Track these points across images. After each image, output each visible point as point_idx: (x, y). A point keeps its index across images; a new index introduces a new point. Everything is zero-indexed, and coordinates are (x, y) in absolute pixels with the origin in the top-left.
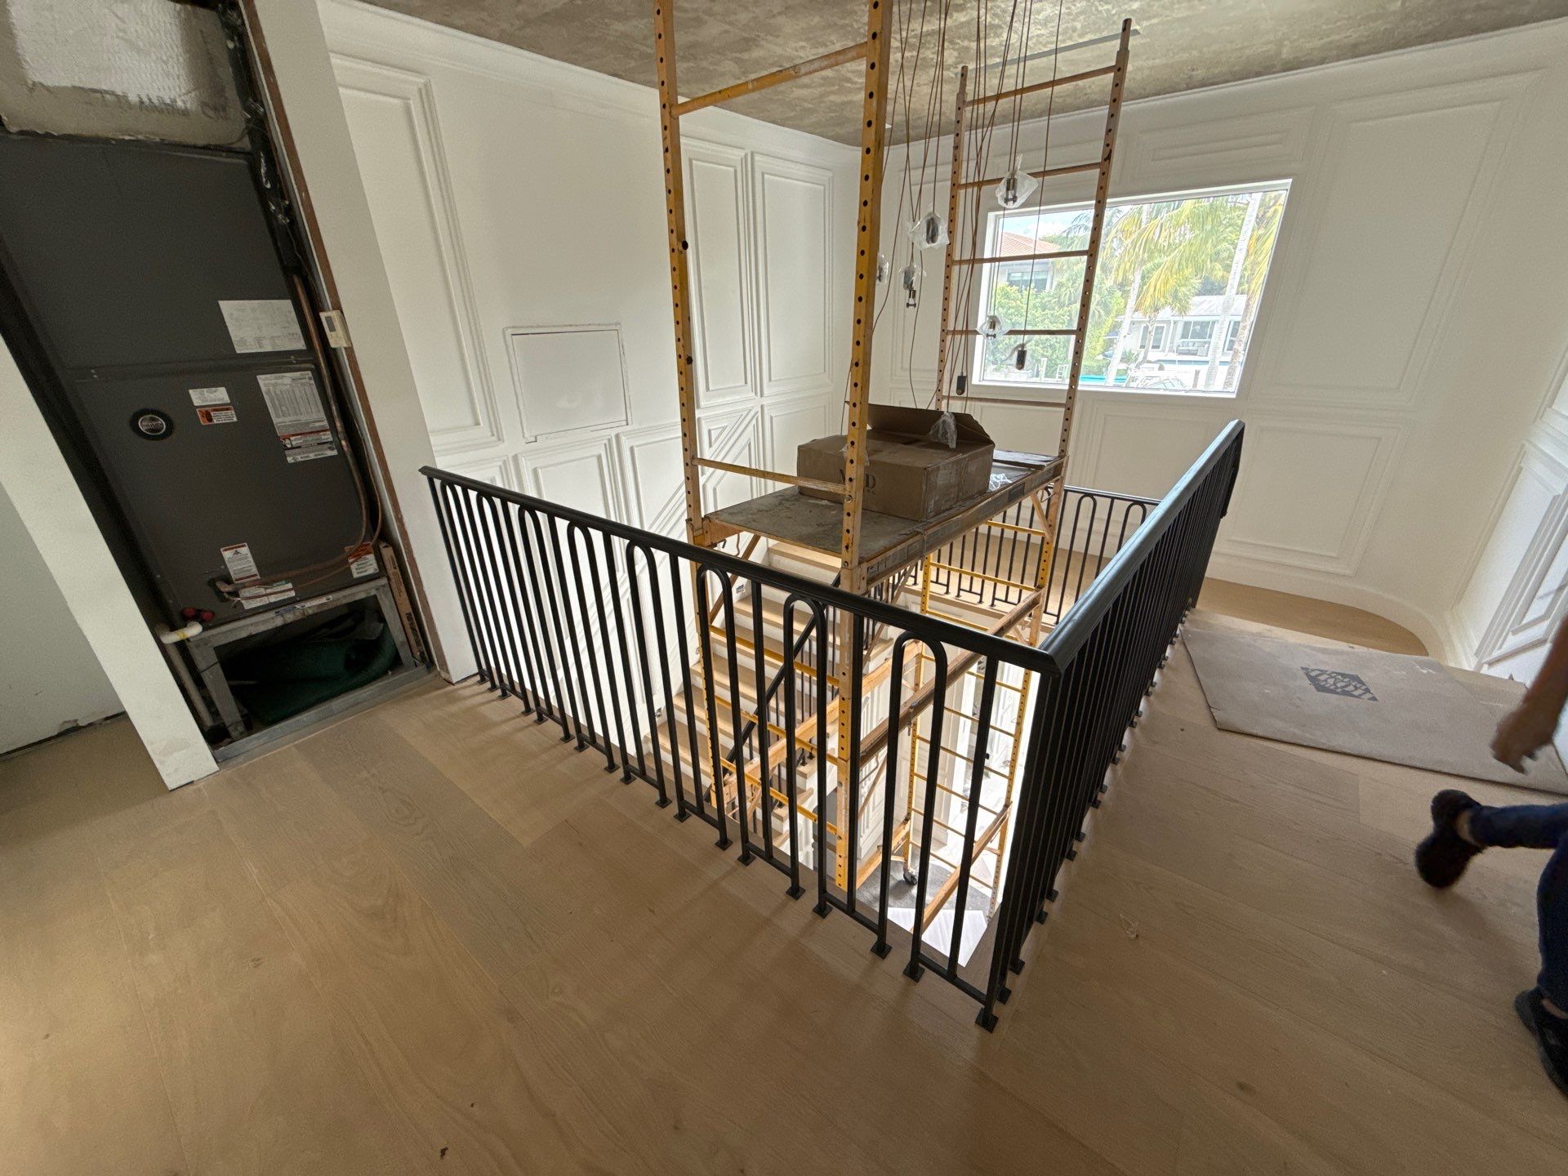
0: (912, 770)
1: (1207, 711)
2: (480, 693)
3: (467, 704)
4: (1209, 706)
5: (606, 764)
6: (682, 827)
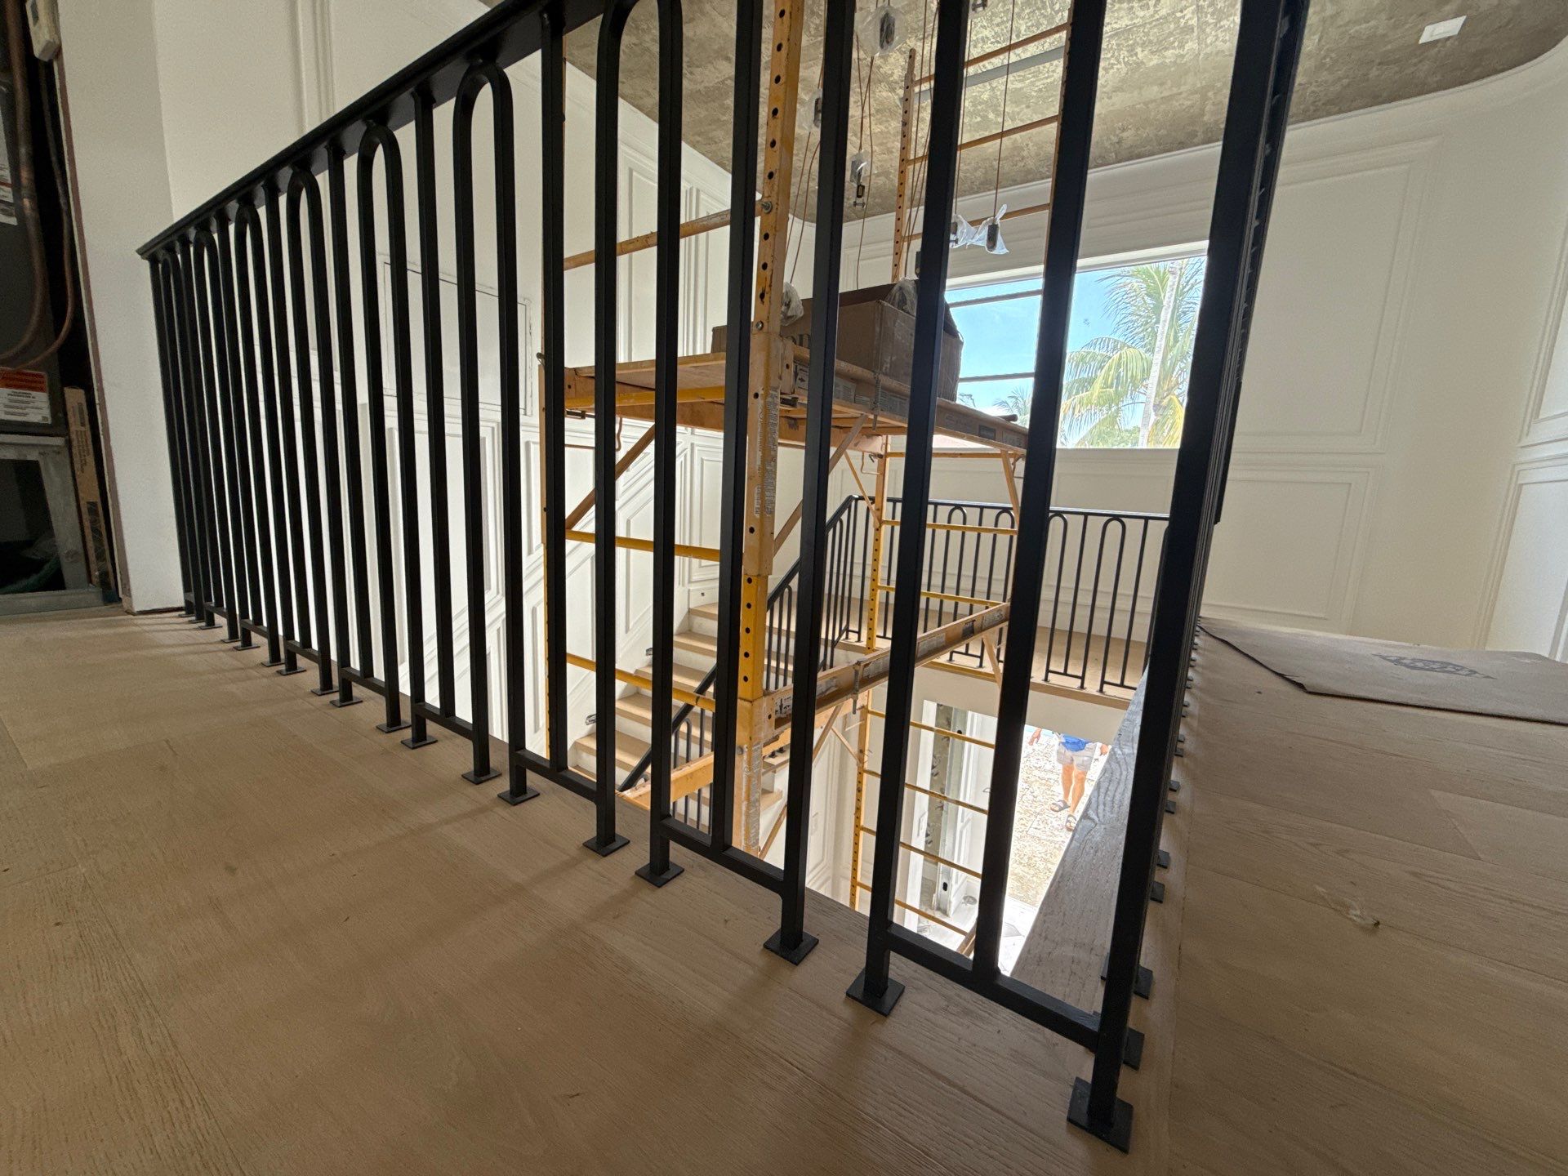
1: (1279, 680)
2: (169, 624)
3: (136, 629)
4: (1281, 676)
5: (317, 685)
6: (409, 755)
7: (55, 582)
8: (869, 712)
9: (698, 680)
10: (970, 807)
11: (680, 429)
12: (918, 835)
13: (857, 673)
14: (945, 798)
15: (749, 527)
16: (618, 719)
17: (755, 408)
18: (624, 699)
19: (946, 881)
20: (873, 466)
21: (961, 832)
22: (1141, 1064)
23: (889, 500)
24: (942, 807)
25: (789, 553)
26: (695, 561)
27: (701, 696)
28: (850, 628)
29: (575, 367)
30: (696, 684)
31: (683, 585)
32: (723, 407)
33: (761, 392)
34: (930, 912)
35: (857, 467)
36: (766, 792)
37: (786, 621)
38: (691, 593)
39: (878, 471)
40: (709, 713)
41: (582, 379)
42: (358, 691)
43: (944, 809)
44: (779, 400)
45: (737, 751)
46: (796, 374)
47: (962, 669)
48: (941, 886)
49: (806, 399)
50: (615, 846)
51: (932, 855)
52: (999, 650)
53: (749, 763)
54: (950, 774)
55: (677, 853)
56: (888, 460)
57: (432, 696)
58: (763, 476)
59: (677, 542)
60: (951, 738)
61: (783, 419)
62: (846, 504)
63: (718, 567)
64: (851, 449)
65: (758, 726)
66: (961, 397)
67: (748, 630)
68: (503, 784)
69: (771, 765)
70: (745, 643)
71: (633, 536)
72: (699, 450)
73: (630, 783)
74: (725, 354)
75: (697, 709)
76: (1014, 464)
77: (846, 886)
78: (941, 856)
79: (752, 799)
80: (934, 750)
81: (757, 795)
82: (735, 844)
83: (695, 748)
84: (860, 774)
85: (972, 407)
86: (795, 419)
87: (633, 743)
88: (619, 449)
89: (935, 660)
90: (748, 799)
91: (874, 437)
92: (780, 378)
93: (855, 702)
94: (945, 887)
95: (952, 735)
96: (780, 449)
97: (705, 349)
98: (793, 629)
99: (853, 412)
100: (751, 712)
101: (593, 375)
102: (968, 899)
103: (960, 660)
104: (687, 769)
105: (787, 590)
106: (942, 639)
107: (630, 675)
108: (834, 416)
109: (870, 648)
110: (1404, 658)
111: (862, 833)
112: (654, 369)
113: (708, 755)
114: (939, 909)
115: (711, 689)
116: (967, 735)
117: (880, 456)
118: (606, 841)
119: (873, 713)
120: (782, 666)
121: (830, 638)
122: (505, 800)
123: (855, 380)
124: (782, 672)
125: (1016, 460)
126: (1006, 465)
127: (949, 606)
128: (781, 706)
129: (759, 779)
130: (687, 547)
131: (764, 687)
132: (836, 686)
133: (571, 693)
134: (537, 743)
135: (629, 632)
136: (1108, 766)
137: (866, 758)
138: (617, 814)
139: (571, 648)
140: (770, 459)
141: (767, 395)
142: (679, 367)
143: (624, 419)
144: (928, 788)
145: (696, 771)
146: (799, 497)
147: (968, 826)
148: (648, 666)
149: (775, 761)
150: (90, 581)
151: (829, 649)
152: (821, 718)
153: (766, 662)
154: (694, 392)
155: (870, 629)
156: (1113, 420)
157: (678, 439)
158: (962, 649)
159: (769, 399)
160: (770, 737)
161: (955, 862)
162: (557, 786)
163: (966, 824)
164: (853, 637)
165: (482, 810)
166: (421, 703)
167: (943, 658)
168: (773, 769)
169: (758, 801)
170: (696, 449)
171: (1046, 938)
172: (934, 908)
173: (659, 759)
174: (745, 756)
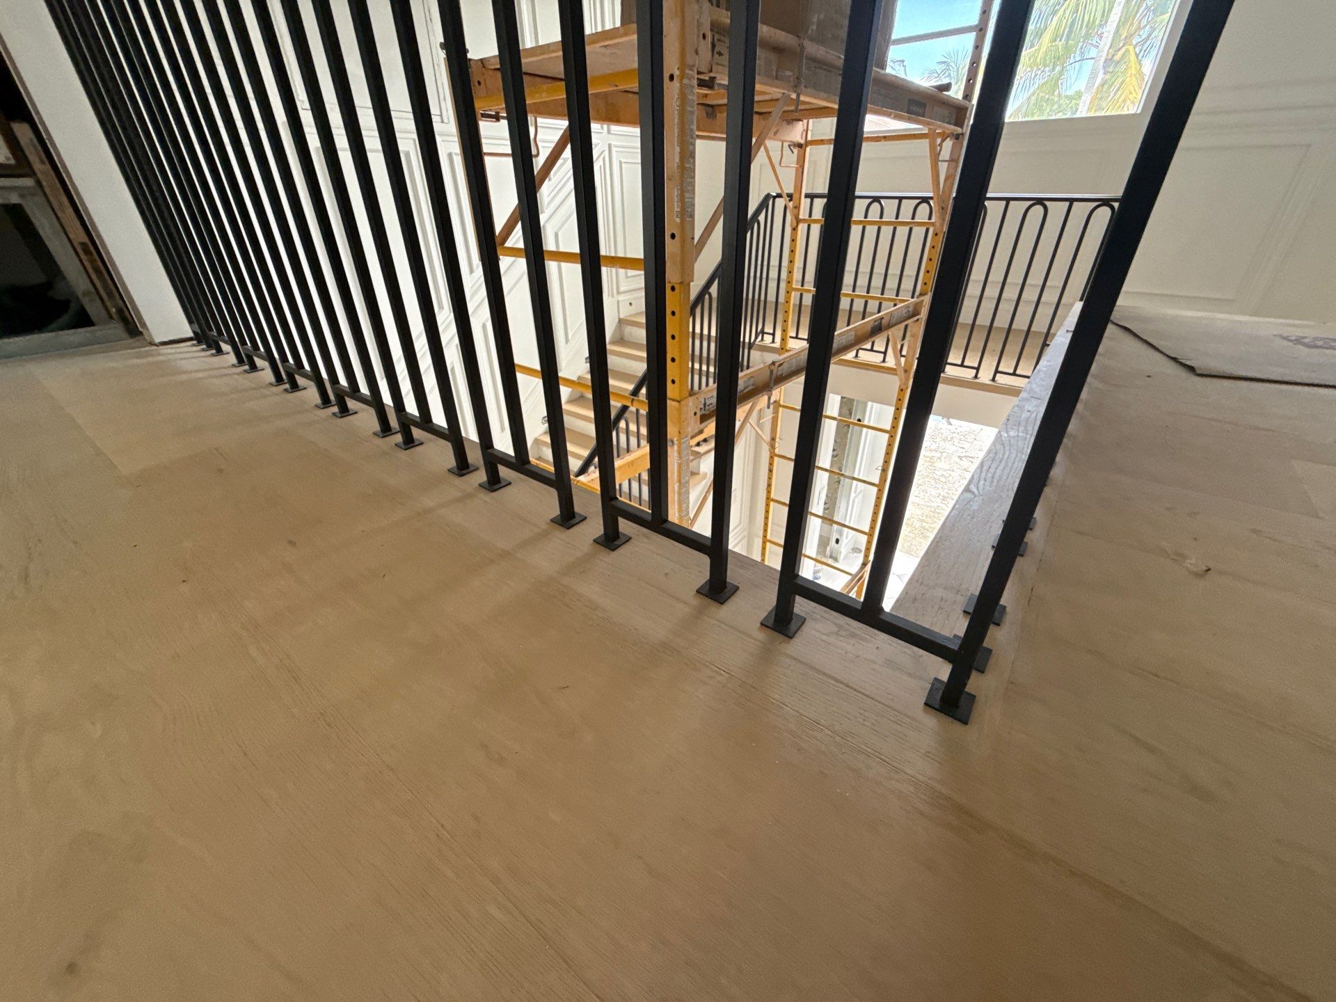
0: (765, 536)
1: (1172, 364)
2: (187, 352)
3: (161, 358)
4: (1175, 359)
5: (318, 400)
6: (404, 455)
7: (83, 320)
8: (780, 406)
9: (631, 383)
10: (864, 482)
11: (595, 126)
12: (818, 503)
13: (772, 372)
14: (842, 475)
15: (670, 233)
16: (566, 418)
17: (672, 91)
18: (570, 401)
19: (838, 537)
20: (791, 157)
21: (854, 501)
22: (987, 669)
23: (807, 196)
24: (839, 482)
25: (711, 256)
26: (622, 271)
27: (636, 398)
28: (766, 330)
29: (480, 57)
30: (631, 387)
31: (613, 296)
32: (637, 97)
33: (677, 73)
34: (824, 560)
35: (776, 160)
36: (693, 474)
37: (707, 326)
38: (620, 304)
39: (797, 164)
40: (644, 412)
41: (491, 73)
42: (351, 404)
43: (841, 483)
44: (695, 82)
45: (669, 443)
46: (713, 46)
47: (868, 365)
48: (834, 540)
49: (727, 78)
50: (573, 522)
51: (828, 519)
52: (902, 346)
53: (679, 452)
54: (848, 455)
55: (624, 525)
56: (808, 149)
57: (411, 407)
58: (682, 176)
59: (603, 252)
60: (851, 426)
61: (700, 107)
62: (764, 204)
63: (643, 277)
64: (770, 139)
65: (685, 422)
66: (892, 64)
67: (673, 337)
68: (481, 476)
69: (698, 453)
70: (672, 349)
71: (562, 249)
72: (616, 151)
73: (583, 470)
74: (635, 25)
75: (633, 409)
76: (941, 145)
77: (758, 542)
78: (835, 519)
79: (683, 481)
80: (836, 436)
81: (687, 478)
82: (670, 519)
83: (633, 441)
84: (771, 457)
85: (903, 76)
86: (712, 106)
87: (581, 438)
88: (538, 155)
89: (843, 357)
90: (680, 481)
91: (794, 122)
92: (697, 53)
93: (769, 399)
94: (837, 541)
95: (853, 423)
96: (699, 142)
97: (614, 23)
98: (713, 333)
99: (776, 92)
100: (679, 410)
101: (499, 66)
102: (856, 550)
103: (865, 356)
104: (628, 458)
105: (707, 296)
106: (851, 337)
107: (572, 382)
108: (757, 98)
109: (783, 349)
110: (1304, 338)
111: (772, 503)
112: (561, 53)
113: (645, 446)
114: (831, 557)
115: (644, 391)
116: (866, 423)
117: (800, 146)
118: (568, 517)
119: (784, 407)
120: (704, 368)
121: (747, 340)
122: (484, 487)
123: (778, 49)
124: (704, 373)
125: (943, 141)
126: (933, 147)
127: (859, 305)
128: (705, 404)
129: (688, 465)
130: (613, 258)
131: (690, 387)
132: (753, 385)
133: (525, 401)
134: (503, 442)
135: (569, 343)
136: (993, 447)
137: (777, 445)
138: (574, 497)
139: (518, 359)
140: (688, 155)
141: (682, 76)
142: (588, 49)
143: (539, 120)
144: (828, 468)
145: (635, 459)
146: (720, 193)
147: (860, 496)
148: (588, 372)
149: (702, 449)
150: (111, 317)
151: (746, 351)
152: (741, 412)
153: (690, 366)
154: (605, 79)
155: (784, 331)
156: (1055, 84)
157: (595, 139)
158: (868, 346)
159: (686, 81)
160: (696, 431)
161: (847, 524)
162: (523, 476)
163: (859, 494)
164: (768, 339)
165: (470, 496)
166: (404, 413)
167: (850, 356)
168: (698, 455)
169: (688, 482)
170: (614, 149)
171: (922, 583)
172: (827, 556)
173: (604, 453)
174: (676, 447)
